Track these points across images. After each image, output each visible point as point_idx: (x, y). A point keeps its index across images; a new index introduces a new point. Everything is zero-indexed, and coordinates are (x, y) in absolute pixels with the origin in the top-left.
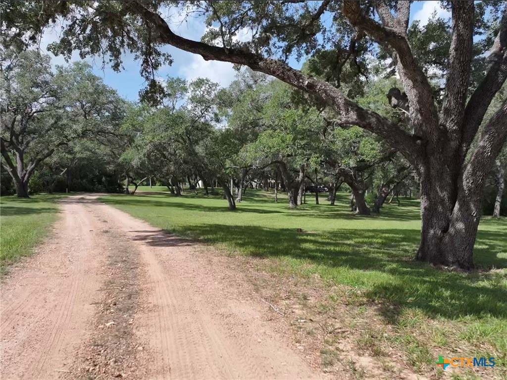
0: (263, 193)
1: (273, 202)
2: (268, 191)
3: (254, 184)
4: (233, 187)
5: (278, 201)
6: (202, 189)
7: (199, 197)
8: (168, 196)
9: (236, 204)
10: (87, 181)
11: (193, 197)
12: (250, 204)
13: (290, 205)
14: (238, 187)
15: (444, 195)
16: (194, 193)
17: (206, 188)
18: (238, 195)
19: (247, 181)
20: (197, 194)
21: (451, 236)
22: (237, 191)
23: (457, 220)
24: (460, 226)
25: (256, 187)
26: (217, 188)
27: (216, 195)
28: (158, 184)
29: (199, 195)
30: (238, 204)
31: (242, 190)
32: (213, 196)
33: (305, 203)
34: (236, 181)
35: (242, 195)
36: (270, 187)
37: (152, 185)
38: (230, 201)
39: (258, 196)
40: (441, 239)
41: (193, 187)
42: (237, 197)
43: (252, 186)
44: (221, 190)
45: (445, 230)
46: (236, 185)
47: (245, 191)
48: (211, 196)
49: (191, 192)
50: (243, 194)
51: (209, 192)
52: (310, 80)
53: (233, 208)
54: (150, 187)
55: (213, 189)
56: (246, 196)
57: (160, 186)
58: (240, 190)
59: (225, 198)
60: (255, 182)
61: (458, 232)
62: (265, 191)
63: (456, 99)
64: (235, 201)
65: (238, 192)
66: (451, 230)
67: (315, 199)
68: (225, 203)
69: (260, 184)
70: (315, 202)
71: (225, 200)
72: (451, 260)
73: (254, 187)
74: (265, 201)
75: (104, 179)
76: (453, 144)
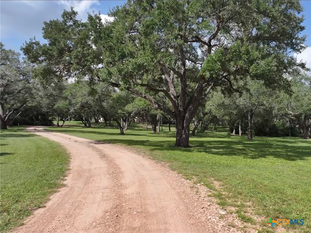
0: (141, 125)
1: (145, 130)
2: (144, 124)
3: (136, 120)
4: (122, 122)
5: (149, 130)
6: (103, 123)
7: (102, 128)
8: (83, 127)
9: (124, 132)
10: (28, 118)
11: (98, 128)
12: (132, 132)
13: (153, 132)
14: (125, 122)
15: (181, 128)
16: (98, 126)
17: (106, 123)
18: (125, 126)
19: (131, 118)
20: (100, 126)
21: (182, 139)
22: (124, 124)
23: (183, 135)
24: (184, 136)
25: (137, 121)
26: (112, 122)
27: (112, 126)
28: (73, 119)
29: (102, 126)
30: (125, 132)
31: (128, 123)
32: (111, 127)
33: (162, 131)
34: (124, 118)
35: (127, 127)
36: (145, 121)
37: (70, 121)
38: (121, 130)
39: (138, 127)
40: (179, 140)
41: (97, 121)
42: (125, 128)
43: (135, 121)
44: (115, 124)
45: (181, 138)
46: (125, 121)
47: (129, 124)
48: (109, 127)
49: (96, 125)
50: (129, 126)
51: (108, 125)
52: (145, 95)
53: (122, 134)
54: (69, 121)
55: (110, 123)
56: (130, 127)
57: (74, 121)
58: (127, 124)
59: (118, 128)
60: (136, 118)
61: (184, 137)
62: (142, 124)
63: (182, 103)
64: (124, 130)
65: (126, 125)
66: (182, 137)
67: (168, 128)
68: (118, 131)
69: (139, 120)
70: (169, 130)
71: (118, 130)
72: (182, 145)
73: (136, 121)
74: (141, 130)
75: (40, 117)
76: (182, 114)
